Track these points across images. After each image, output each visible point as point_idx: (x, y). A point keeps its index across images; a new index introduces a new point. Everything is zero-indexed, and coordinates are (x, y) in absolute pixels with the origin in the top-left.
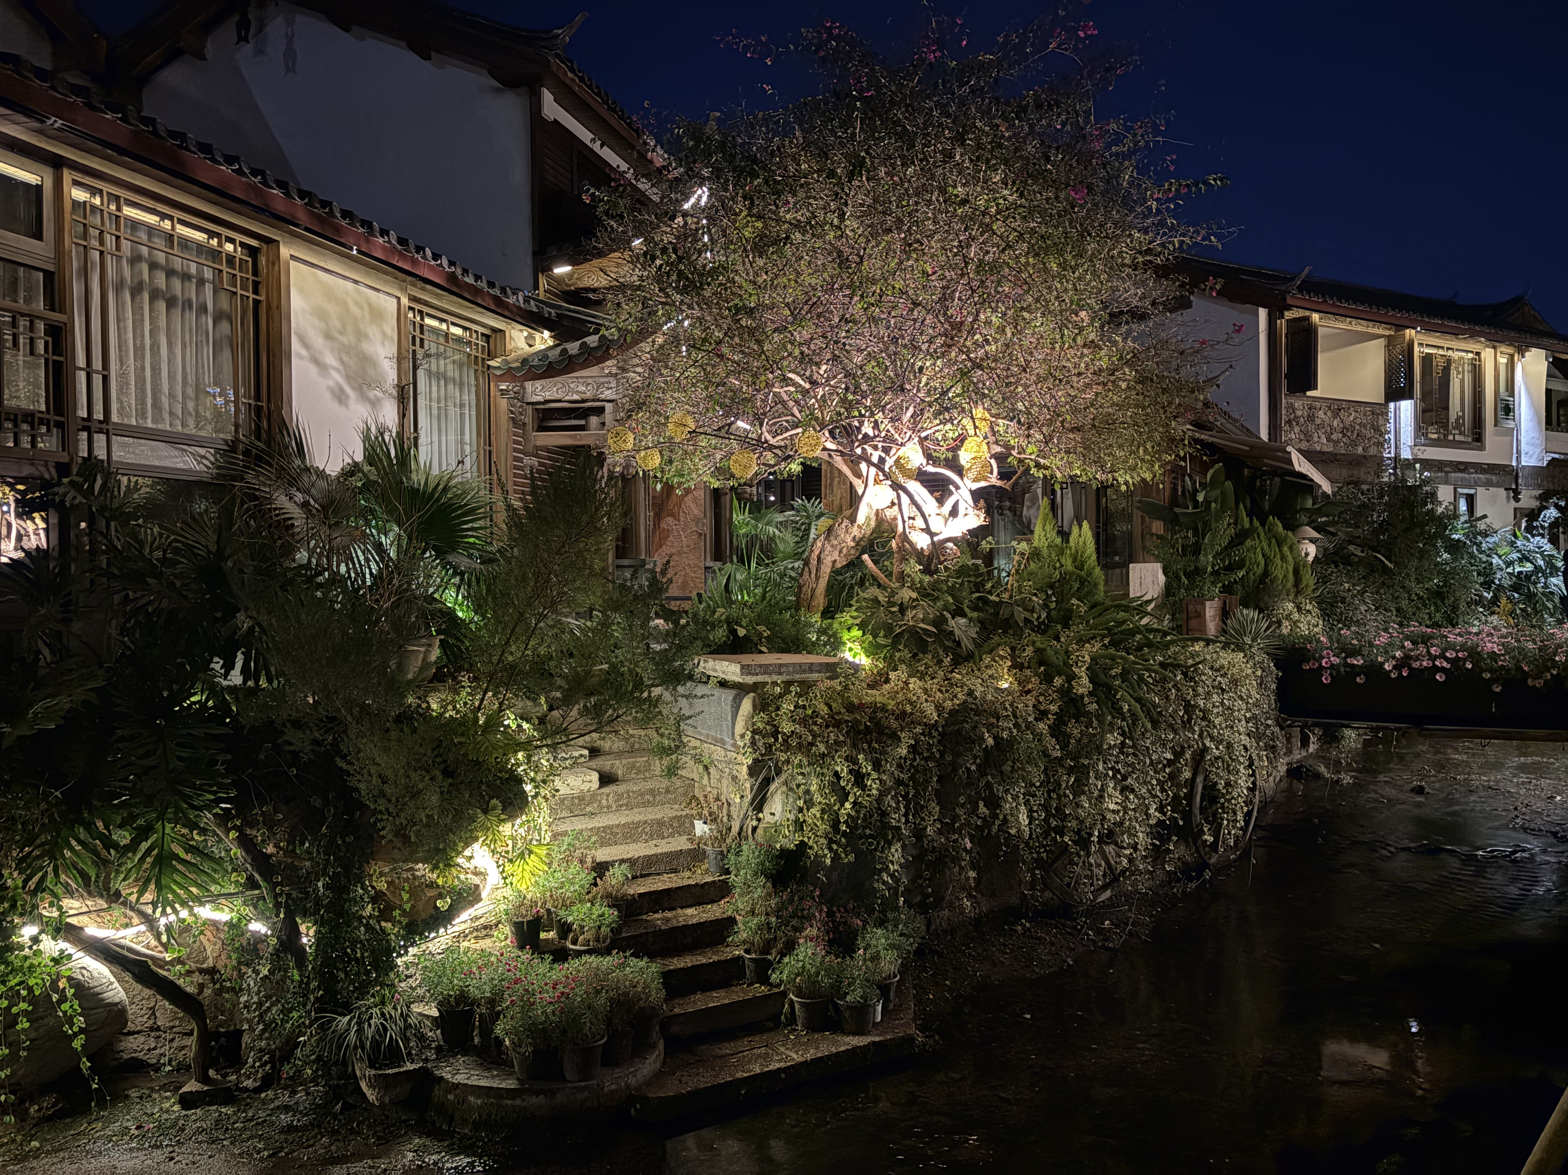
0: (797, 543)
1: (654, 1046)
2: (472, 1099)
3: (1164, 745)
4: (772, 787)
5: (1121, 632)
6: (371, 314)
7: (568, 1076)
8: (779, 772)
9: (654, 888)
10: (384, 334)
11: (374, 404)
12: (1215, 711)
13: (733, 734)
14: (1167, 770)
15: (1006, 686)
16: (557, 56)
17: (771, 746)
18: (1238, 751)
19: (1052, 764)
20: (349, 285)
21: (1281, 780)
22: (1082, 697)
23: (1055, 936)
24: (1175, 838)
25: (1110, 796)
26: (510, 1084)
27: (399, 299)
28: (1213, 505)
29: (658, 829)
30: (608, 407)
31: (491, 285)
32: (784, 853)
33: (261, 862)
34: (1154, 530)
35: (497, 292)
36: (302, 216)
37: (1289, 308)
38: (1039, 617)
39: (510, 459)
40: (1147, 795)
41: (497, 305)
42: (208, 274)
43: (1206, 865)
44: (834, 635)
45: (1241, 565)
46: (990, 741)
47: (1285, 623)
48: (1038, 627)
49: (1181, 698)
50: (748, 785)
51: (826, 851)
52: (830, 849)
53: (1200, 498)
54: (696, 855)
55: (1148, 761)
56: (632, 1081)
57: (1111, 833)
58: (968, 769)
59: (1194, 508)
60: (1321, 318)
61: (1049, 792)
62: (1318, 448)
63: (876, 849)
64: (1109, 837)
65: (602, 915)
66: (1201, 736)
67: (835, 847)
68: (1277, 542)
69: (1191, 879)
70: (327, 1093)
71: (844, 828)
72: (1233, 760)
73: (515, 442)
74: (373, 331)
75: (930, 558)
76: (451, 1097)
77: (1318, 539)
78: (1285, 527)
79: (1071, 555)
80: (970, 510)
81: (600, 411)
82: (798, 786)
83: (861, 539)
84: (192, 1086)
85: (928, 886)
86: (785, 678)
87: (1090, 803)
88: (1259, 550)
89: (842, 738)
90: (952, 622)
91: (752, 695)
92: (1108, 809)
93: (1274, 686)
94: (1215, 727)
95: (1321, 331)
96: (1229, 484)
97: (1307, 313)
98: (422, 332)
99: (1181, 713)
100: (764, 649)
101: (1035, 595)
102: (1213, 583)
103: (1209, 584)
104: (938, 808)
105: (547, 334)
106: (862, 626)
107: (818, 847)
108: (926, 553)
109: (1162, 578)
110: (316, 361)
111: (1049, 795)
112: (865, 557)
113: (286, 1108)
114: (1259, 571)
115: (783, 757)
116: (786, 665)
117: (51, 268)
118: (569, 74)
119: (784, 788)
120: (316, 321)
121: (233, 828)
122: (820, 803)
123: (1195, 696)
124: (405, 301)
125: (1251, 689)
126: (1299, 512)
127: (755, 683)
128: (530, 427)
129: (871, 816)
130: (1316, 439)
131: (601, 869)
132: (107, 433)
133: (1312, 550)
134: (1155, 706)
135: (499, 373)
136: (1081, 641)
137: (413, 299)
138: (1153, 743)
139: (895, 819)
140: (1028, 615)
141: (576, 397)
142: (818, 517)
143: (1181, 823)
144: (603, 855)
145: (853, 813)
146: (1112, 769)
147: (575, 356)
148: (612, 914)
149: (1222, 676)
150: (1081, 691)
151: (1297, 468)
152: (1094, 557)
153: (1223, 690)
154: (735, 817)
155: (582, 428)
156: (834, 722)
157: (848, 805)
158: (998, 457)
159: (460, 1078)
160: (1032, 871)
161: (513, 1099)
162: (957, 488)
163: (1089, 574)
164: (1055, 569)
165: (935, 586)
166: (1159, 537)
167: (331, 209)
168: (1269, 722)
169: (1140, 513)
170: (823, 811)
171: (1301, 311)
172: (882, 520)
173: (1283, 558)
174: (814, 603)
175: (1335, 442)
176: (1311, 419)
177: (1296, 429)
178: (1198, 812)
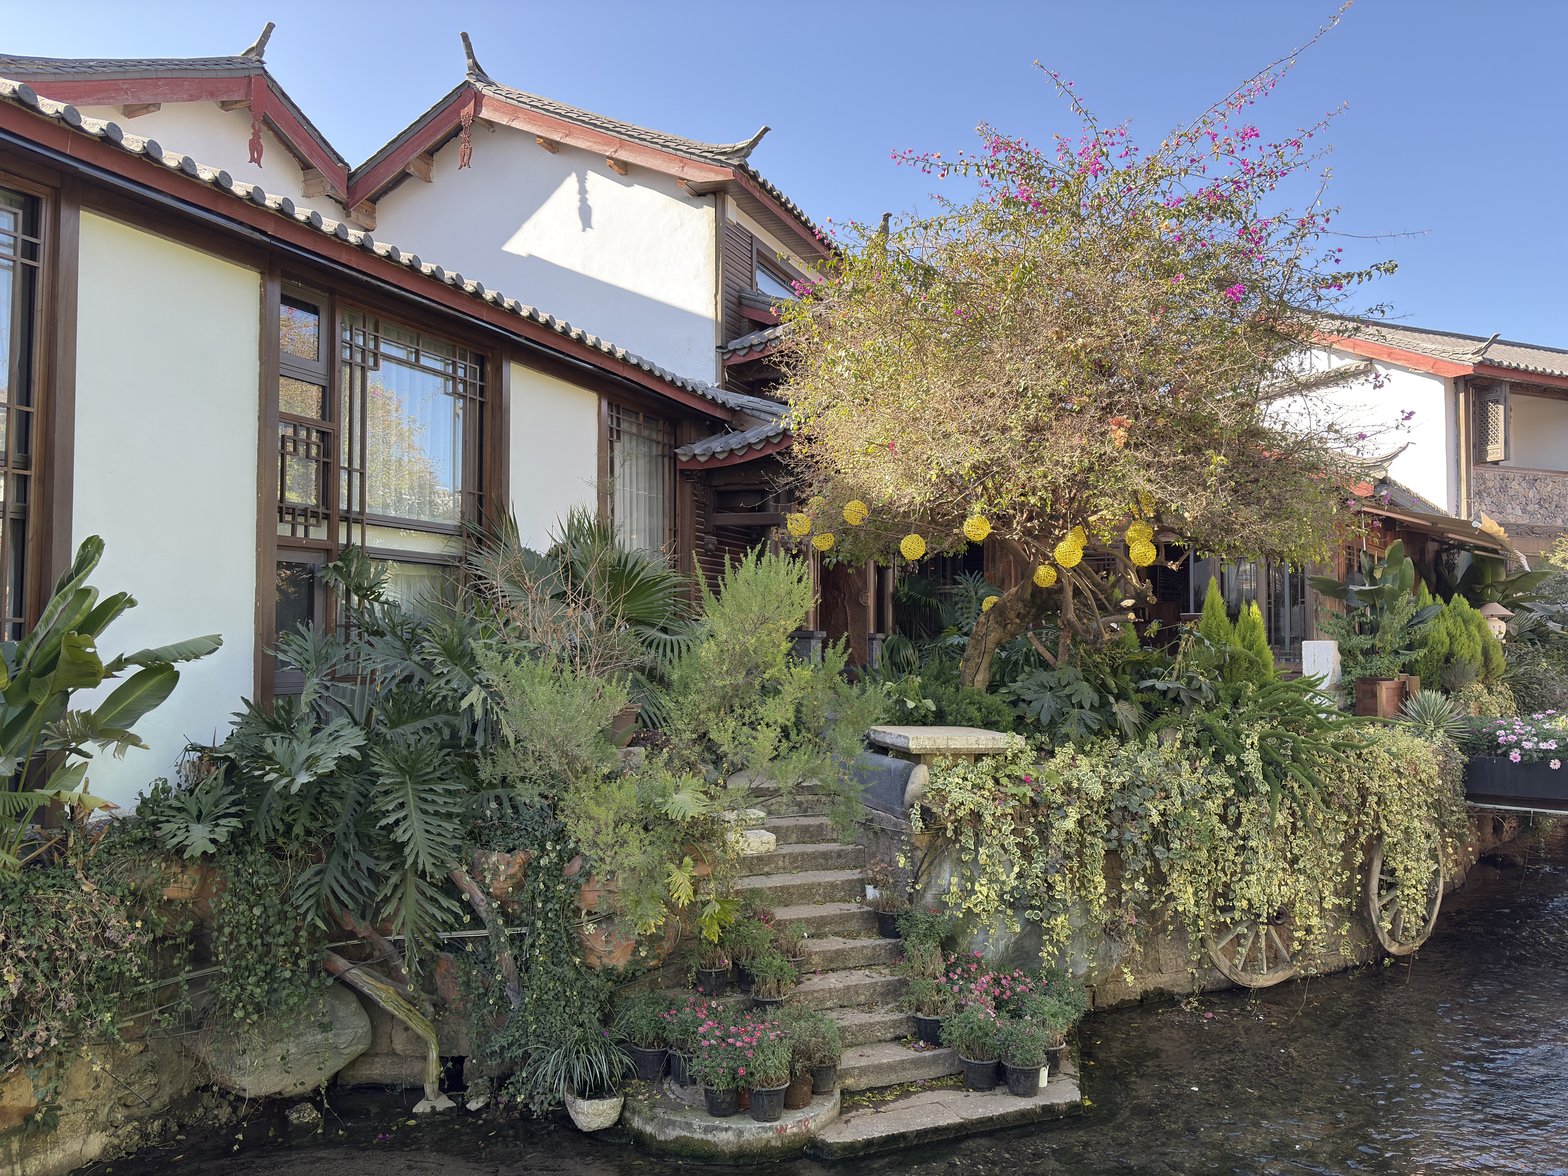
1: (831, 1094)
5: (1291, 713)
13: (902, 803)
14: (1341, 853)
29: (831, 892)
34: (1328, 607)
38: (1206, 697)
40: (1320, 878)
45: (1422, 644)
47: (1474, 705)
53: (1378, 574)
56: (812, 1126)
59: (1371, 585)
63: (1042, 920)
65: (782, 969)
66: (1376, 820)
67: (1002, 916)
71: (1009, 898)
73: (699, 523)
77: (1508, 616)
78: (1472, 605)
79: (1240, 634)
83: (1026, 616)
88: (1443, 628)
91: (921, 766)
93: (1459, 772)
96: (1409, 560)
98: (618, 424)
101: (1202, 674)
104: (1104, 882)
109: (1337, 656)
112: (1031, 634)
114: (1443, 650)
117: (323, 383)
118: (751, 182)
122: (986, 874)
126: (1488, 588)
128: (712, 508)
132: (362, 523)
133: (1502, 628)
135: (684, 459)
136: (1250, 721)
148: (790, 969)
152: (1264, 636)
155: (758, 509)
163: (1259, 654)
168: (1454, 808)
169: (1313, 591)
170: (990, 882)
173: (1470, 637)
174: (979, 677)
175: (1532, 514)
176: (1503, 489)
177: (1488, 500)
178: (1375, 898)
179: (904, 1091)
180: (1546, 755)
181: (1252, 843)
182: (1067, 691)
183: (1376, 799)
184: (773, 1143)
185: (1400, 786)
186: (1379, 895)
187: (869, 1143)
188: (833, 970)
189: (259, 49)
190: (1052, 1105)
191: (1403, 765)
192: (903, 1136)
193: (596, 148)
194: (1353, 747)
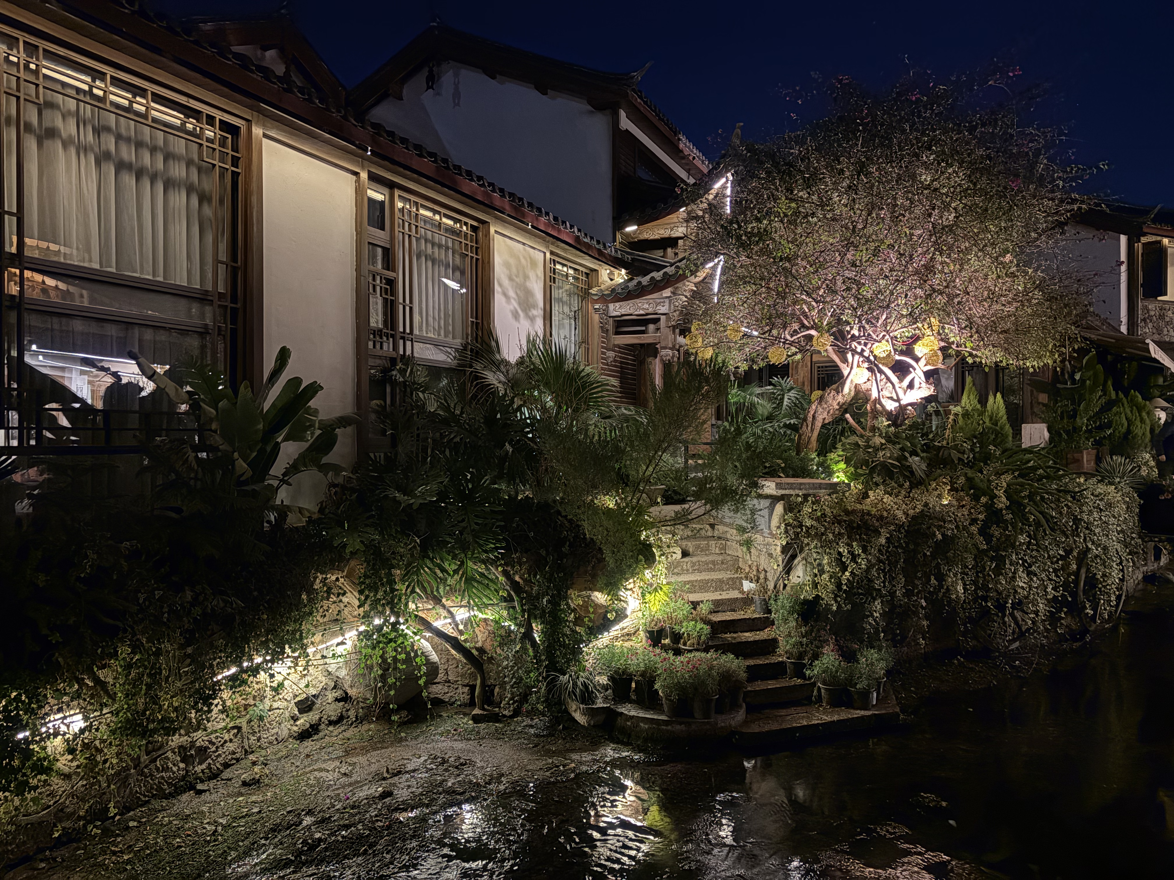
0: (775, 408)
1: (740, 707)
2: (642, 725)
3: (1059, 546)
4: (796, 562)
5: (1026, 468)
6: (531, 264)
7: (696, 715)
8: (801, 551)
9: (724, 619)
10: (537, 276)
11: (532, 319)
12: (1096, 523)
13: (769, 526)
14: (1060, 562)
15: (946, 503)
16: (633, 90)
17: (798, 534)
18: (1112, 552)
19: (980, 555)
20: (521, 246)
21: (1138, 584)
22: (1001, 510)
23: (982, 667)
24: (1065, 610)
25: (1020, 577)
26: (663, 717)
27: (545, 253)
28: (1088, 382)
29: (720, 585)
30: (663, 318)
31: (598, 242)
32: (806, 602)
33: (515, 586)
34: (1040, 400)
35: (601, 247)
36: (507, 207)
37: (1145, 234)
38: (968, 457)
39: (600, 353)
40: (1045, 578)
41: (599, 255)
42: (450, 244)
43: (1087, 631)
44: (828, 467)
45: (1109, 425)
46: (940, 537)
47: (1144, 468)
48: (968, 463)
49: (1071, 513)
50: (780, 559)
51: (833, 602)
52: (836, 601)
53: (1077, 377)
54: (747, 601)
55: (1046, 555)
56: (733, 723)
57: (1020, 603)
58: (925, 554)
59: (1072, 384)
60: (1170, 242)
61: (977, 573)
62: (1167, 340)
63: (865, 602)
64: (1019, 605)
65: (702, 628)
66: (1085, 540)
67: (839, 599)
68: (1137, 407)
69: (1076, 640)
70: (551, 720)
71: (845, 588)
72: (1108, 559)
73: (603, 342)
74: (532, 275)
75: (897, 416)
76: (629, 723)
77: (1167, 408)
78: (1144, 398)
79: (989, 416)
80: (924, 385)
81: (656, 321)
82: (815, 560)
83: (844, 404)
84: (477, 711)
85: (897, 629)
86: (804, 492)
87: (1006, 581)
88: (1123, 415)
89: (843, 531)
90: (910, 460)
91: (782, 502)
92: (1018, 585)
93: (1137, 510)
94: (1095, 535)
95: (1169, 250)
96: (1099, 367)
97: (1159, 238)
98: (554, 274)
99: (1071, 524)
100: (782, 475)
101: (965, 442)
102: (1087, 439)
103: (1083, 439)
104: (903, 580)
105: (623, 271)
106: (847, 461)
107: (827, 597)
108: (894, 413)
109: (1047, 435)
110: (505, 294)
111: (977, 575)
112: (848, 416)
113: (531, 726)
114: (1124, 430)
115: (806, 541)
116: (804, 484)
117: (388, 246)
118: (639, 100)
119: (804, 562)
120: (505, 270)
121: (500, 565)
122: (829, 572)
123: (1081, 512)
124: (548, 255)
125: (1121, 509)
126: (1152, 387)
127: (782, 495)
128: (611, 332)
129: (862, 582)
130: (1165, 332)
131: (695, 605)
132: (412, 341)
133: (1163, 416)
134: (1052, 517)
135: (596, 298)
136: (999, 474)
137: (552, 253)
138: (1050, 544)
139: (877, 584)
140: (961, 456)
141: (642, 312)
142: (789, 390)
143: (1070, 599)
144: (694, 597)
145: (851, 579)
146: (1022, 559)
147: (646, 286)
148: (707, 629)
149: (1100, 500)
150: (1001, 505)
151: (1153, 355)
152: (1005, 417)
153: (1101, 510)
154: (770, 579)
155: (643, 332)
156: (837, 520)
157: (847, 574)
158: (942, 349)
159: (633, 713)
160: (965, 624)
161: (667, 725)
162: (915, 369)
163: (1002, 428)
164: (979, 425)
165: (896, 435)
166: (1044, 405)
167: (523, 203)
168: (1134, 535)
169: (1029, 388)
170: (831, 577)
171: (1154, 237)
172: (859, 391)
173: (1142, 421)
174: (810, 446)
176: (1162, 317)
177: (1150, 325)
190: (883, 714)
194: (1069, 492)
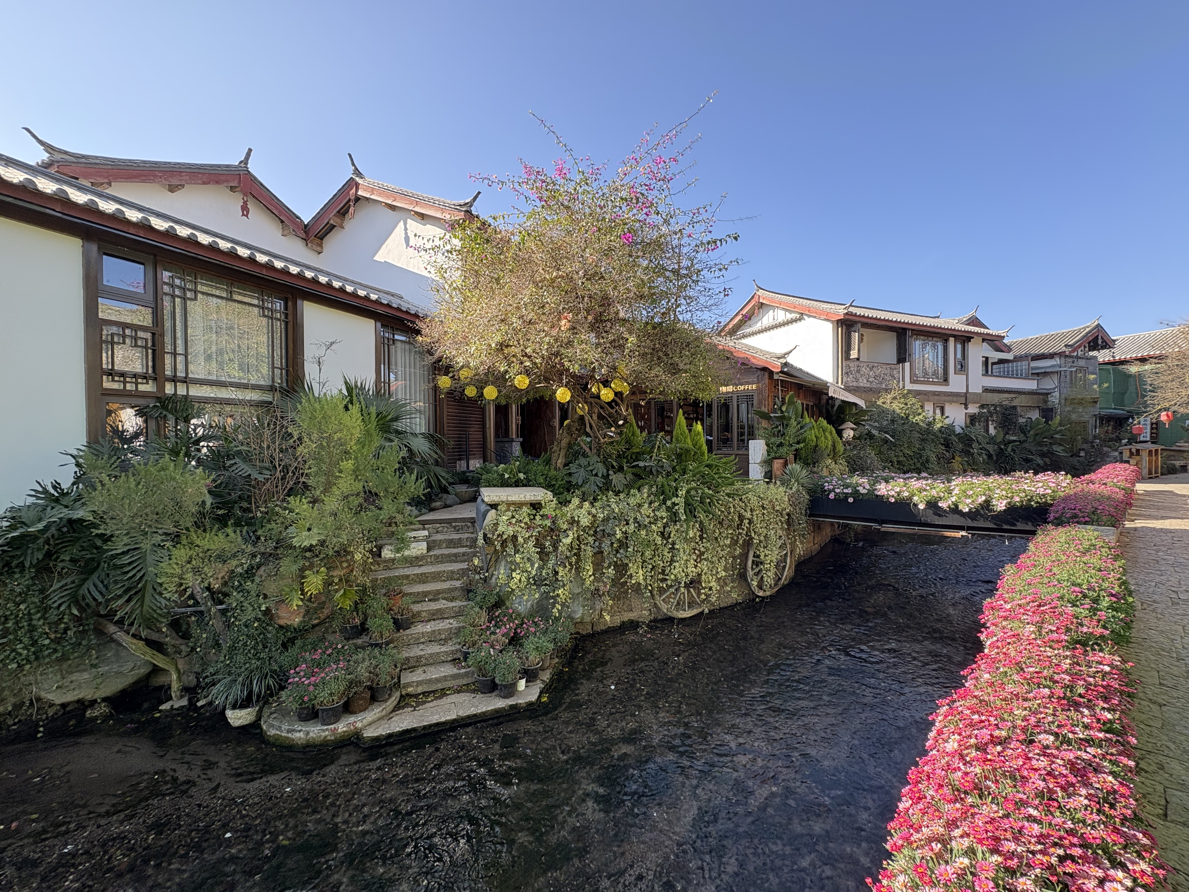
28: (791, 412)
53: (784, 409)
59: (781, 414)
62: (862, 385)
64: (691, 584)
72: (769, 544)
91: (494, 510)
96: (799, 402)
109: (765, 447)
117: (151, 306)
130: (861, 381)
132: (186, 382)
133: (851, 433)
153: (764, 508)
166: (764, 428)
168: (801, 522)
174: (559, 461)
175: (871, 382)
176: (858, 371)
177: (851, 376)
178: (750, 570)
179: (442, 693)
180: (847, 496)
181: (677, 547)
182: (590, 468)
183: (747, 521)
184: (329, 738)
185: (763, 514)
186: (752, 569)
187: (390, 736)
188: (434, 620)
189: (246, 161)
190: (517, 704)
191: (766, 502)
192: (414, 730)
193: (406, 206)
194: (738, 495)
